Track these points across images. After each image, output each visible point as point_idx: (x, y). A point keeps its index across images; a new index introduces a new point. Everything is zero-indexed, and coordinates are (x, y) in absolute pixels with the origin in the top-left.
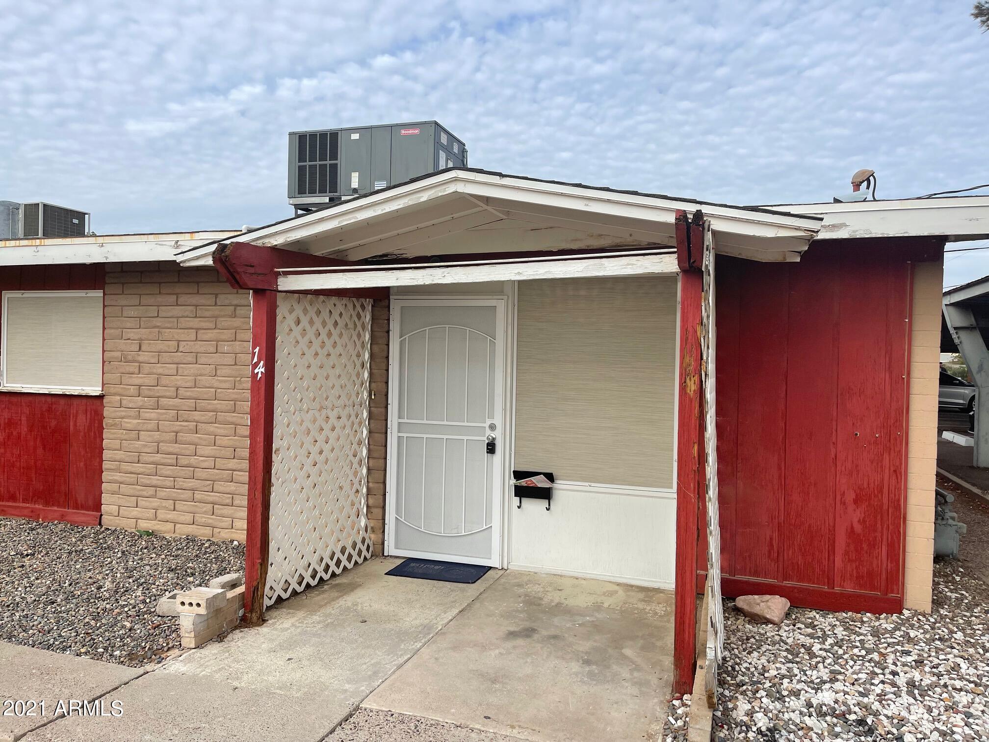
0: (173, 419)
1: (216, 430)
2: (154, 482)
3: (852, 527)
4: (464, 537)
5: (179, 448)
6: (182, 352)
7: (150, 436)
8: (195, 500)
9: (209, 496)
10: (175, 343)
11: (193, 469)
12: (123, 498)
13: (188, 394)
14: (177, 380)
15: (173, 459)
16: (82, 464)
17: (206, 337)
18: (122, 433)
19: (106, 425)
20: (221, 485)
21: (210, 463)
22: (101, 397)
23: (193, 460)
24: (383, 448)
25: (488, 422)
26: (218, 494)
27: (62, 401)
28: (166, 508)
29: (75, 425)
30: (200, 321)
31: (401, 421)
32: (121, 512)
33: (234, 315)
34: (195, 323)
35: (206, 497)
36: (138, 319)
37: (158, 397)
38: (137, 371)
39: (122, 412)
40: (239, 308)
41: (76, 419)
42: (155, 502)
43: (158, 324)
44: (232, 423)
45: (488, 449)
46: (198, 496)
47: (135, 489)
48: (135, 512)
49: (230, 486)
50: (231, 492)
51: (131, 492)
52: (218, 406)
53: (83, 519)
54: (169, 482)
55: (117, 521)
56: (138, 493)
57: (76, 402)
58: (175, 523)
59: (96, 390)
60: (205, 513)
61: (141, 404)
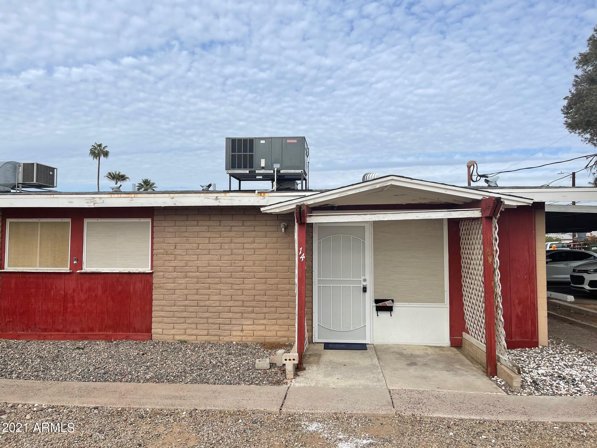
0: (195, 283)
1: (221, 287)
2: (185, 316)
3: (518, 314)
4: (353, 331)
5: (199, 297)
6: (200, 249)
7: (181, 292)
8: (208, 323)
9: (218, 320)
10: (197, 245)
11: (207, 307)
12: (165, 325)
13: (205, 270)
14: (198, 263)
15: (195, 303)
16: (138, 309)
17: (214, 242)
18: (165, 291)
19: (155, 287)
20: (224, 315)
21: (217, 304)
22: (152, 273)
23: (207, 303)
24: (311, 292)
25: (363, 278)
26: (222, 319)
27: (126, 276)
28: (191, 328)
29: (134, 288)
30: (211, 234)
31: (319, 279)
32: (164, 332)
33: (230, 231)
34: (208, 234)
35: (215, 321)
36: (174, 233)
37: (186, 272)
38: (173, 259)
39: (164, 280)
40: (233, 227)
41: (135, 285)
42: (185, 326)
43: (186, 235)
44: (230, 284)
45: (363, 290)
46: (210, 321)
47: (173, 319)
48: (173, 332)
49: (229, 315)
50: (230, 318)
51: (171, 321)
52: (222, 275)
53: (140, 337)
54: (193, 315)
55: (162, 337)
56: (175, 322)
57: (134, 276)
58: (197, 335)
59: (148, 270)
60: (215, 329)
61: (176, 276)
